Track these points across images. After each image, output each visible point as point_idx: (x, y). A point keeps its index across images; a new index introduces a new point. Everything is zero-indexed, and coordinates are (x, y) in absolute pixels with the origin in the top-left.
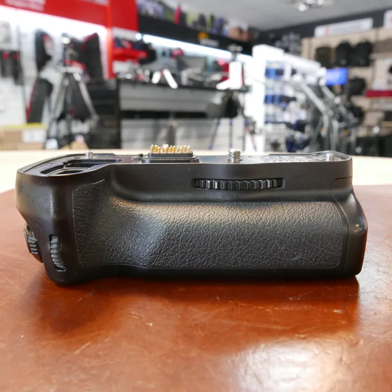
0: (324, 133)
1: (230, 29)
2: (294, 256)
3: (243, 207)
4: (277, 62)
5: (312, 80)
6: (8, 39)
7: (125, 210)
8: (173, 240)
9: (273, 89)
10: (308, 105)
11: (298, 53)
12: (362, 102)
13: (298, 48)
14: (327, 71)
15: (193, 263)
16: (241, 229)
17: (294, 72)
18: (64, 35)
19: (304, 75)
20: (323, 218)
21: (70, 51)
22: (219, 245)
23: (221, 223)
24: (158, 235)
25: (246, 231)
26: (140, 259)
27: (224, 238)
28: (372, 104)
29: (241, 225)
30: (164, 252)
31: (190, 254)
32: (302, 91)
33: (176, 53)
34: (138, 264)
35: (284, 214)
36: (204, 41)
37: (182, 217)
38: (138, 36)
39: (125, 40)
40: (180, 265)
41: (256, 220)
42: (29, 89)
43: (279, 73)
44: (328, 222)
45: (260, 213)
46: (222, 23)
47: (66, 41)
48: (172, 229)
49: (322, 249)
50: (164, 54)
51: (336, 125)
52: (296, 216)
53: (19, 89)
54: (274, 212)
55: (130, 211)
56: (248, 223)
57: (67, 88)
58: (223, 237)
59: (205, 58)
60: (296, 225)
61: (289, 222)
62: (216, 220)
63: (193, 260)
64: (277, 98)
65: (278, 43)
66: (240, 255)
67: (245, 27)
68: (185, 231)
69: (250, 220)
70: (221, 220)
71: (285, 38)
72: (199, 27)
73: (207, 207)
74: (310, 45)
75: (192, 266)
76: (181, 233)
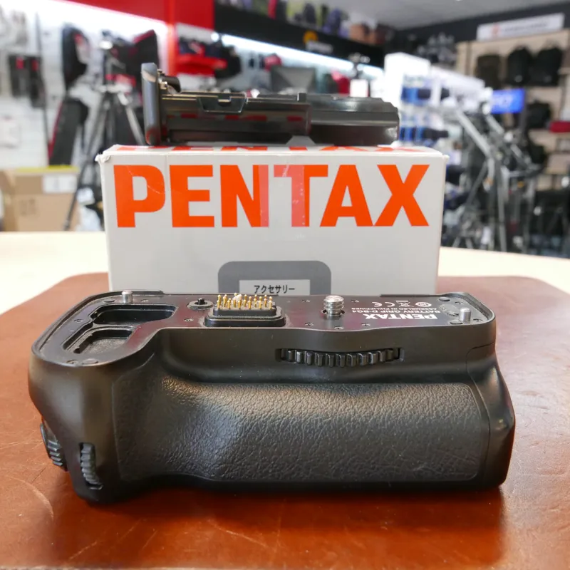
0: (487, 186)
1: (350, 28)
2: (417, 465)
3: (347, 394)
4: (420, 79)
5: (471, 105)
6: (22, 40)
7: (184, 398)
8: (251, 444)
9: (413, 119)
10: (464, 143)
11: (450, 65)
12: (545, 139)
13: (452, 57)
14: (494, 94)
15: (279, 476)
16: (344, 430)
17: (445, 94)
18: (106, 34)
19: (460, 99)
20: (456, 412)
21: (113, 61)
22: (315, 451)
23: (317, 421)
24: (230, 437)
25: (352, 431)
26: (206, 468)
27: (321, 442)
28: (559, 141)
29: (345, 423)
30: (239, 460)
31: (274, 463)
32: (456, 122)
33: (269, 61)
34: (201, 475)
35: (403, 405)
36: (311, 45)
37: (264, 409)
38: (214, 37)
39: (194, 41)
40: (262, 476)
41: (365, 416)
42: (52, 114)
43: (424, 95)
44: (462, 419)
45: (370, 404)
46: (339, 17)
47: (107, 45)
48: (250, 429)
49: (454, 456)
50: (252, 63)
51: (506, 173)
52: (420, 409)
53: (39, 113)
54: (390, 403)
55: (191, 399)
56: (354, 421)
57: (108, 112)
58: (320, 440)
59: (312, 70)
60: (419, 424)
61: (410, 418)
62: (309, 416)
63: (278, 471)
64: (418, 134)
65: (421, 50)
66: (343, 465)
67: (372, 24)
68: (268, 432)
69: (356, 415)
70: (318, 416)
71: (432, 41)
72: (304, 24)
73: (298, 394)
74: (469, 52)
75: (278, 479)
76: (262, 435)
